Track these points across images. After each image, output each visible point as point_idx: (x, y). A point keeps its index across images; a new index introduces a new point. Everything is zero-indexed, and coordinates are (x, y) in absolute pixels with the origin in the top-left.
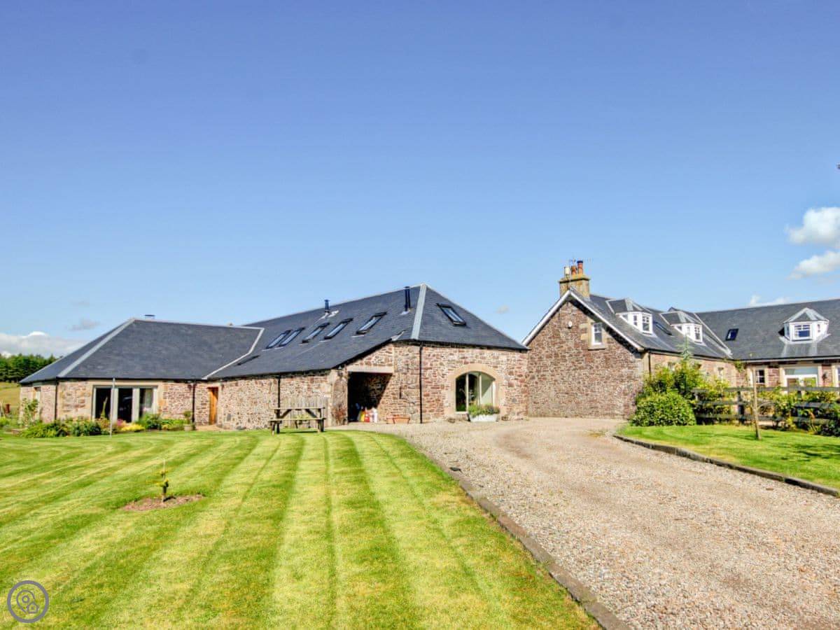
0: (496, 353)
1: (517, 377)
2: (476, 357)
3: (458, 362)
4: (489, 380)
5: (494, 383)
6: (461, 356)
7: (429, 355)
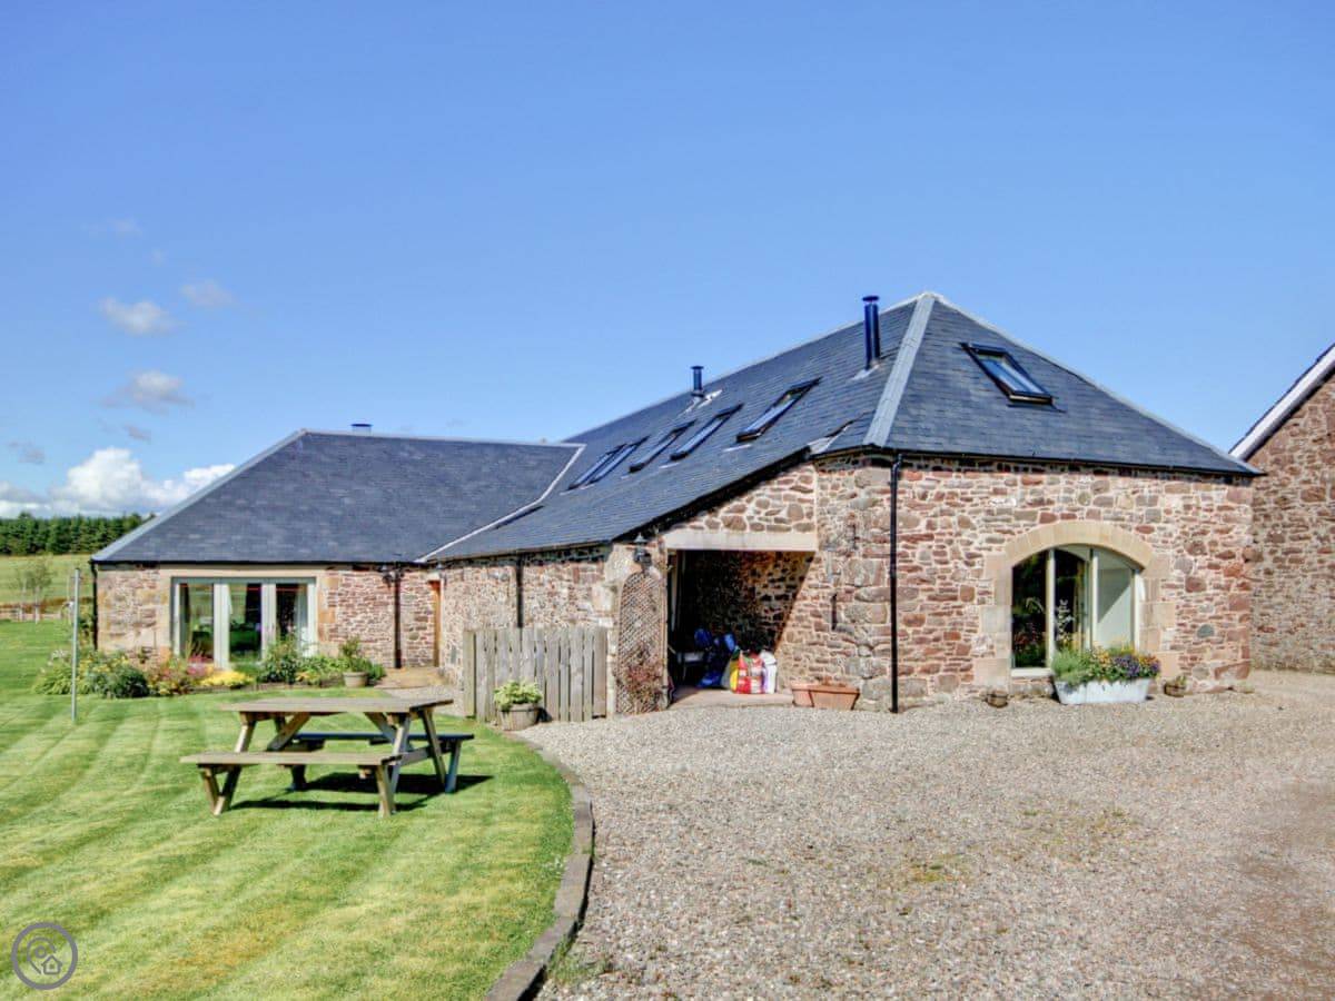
0: (1146, 485)
1: (1215, 560)
2: (1082, 498)
3: (1019, 516)
4: (1123, 570)
5: (1138, 580)
6: (1029, 498)
7: (924, 497)
